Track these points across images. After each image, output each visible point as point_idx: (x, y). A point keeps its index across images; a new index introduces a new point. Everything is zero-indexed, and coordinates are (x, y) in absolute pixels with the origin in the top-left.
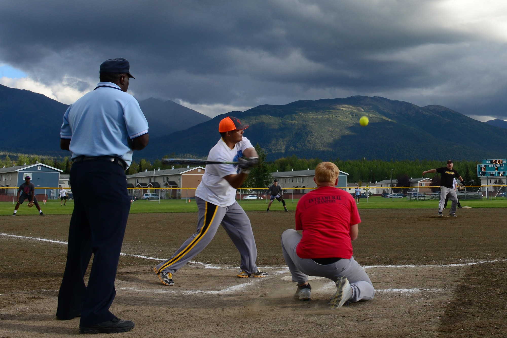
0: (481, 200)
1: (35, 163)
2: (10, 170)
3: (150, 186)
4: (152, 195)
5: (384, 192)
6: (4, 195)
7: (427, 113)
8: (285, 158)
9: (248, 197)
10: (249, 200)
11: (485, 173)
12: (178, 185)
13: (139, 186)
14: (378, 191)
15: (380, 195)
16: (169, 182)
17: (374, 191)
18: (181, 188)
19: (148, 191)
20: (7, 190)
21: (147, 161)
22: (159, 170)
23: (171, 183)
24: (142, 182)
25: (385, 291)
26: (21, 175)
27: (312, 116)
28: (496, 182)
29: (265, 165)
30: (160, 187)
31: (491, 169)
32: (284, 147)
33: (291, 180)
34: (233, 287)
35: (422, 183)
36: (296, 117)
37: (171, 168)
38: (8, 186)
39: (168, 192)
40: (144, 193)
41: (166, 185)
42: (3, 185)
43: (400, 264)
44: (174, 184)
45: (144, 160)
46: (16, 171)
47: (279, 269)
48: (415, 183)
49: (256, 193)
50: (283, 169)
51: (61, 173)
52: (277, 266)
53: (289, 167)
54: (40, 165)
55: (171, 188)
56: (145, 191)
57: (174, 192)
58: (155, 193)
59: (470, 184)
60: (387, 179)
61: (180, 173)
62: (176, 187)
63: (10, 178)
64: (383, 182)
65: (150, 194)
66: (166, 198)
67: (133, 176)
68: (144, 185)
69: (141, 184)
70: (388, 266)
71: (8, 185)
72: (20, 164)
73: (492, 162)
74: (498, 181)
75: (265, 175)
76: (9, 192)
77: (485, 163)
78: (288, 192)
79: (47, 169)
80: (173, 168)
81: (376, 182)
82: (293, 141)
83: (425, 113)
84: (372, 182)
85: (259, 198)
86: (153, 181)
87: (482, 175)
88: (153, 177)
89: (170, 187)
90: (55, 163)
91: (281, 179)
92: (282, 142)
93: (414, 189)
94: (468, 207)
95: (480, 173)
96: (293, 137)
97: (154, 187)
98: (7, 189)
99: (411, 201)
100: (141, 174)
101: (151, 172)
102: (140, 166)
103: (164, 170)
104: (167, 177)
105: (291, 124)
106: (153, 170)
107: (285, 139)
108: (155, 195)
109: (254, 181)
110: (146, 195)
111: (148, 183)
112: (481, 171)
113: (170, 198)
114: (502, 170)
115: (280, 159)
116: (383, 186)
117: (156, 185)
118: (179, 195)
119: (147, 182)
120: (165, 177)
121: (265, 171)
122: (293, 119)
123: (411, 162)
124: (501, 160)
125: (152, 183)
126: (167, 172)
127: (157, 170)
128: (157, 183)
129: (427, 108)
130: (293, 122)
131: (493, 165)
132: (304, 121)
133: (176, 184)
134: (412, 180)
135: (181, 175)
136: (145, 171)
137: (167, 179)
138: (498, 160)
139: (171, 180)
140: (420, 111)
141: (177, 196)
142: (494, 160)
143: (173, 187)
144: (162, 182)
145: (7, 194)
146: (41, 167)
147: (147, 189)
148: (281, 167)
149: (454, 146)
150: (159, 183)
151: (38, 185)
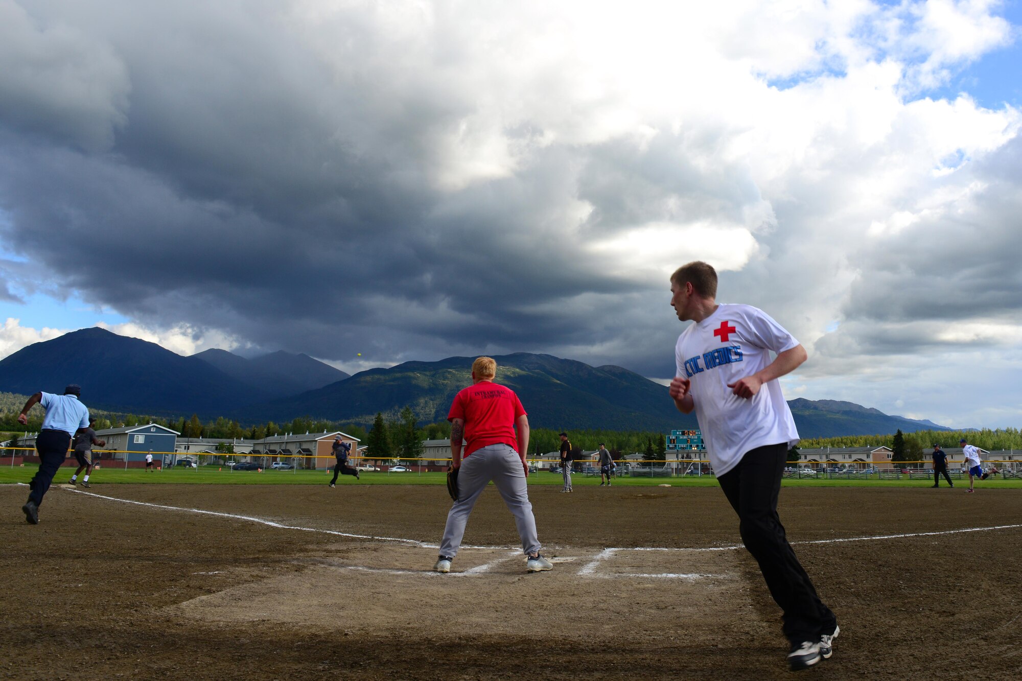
0: (671, 478)
1: (148, 423)
2: (117, 431)
3: (280, 453)
4: (283, 464)
5: (551, 466)
6: (111, 459)
7: (602, 375)
8: (435, 424)
9: (394, 469)
10: (396, 472)
11: (675, 446)
12: (313, 453)
13: (267, 453)
14: (544, 465)
15: (547, 469)
16: (302, 449)
17: (540, 465)
18: (316, 456)
19: (278, 459)
20: (114, 455)
21: (275, 424)
22: (291, 434)
23: (304, 450)
24: (271, 449)
25: (659, 576)
26: (132, 437)
27: (467, 376)
28: (683, 458)
29: (416, 432)
30: (291, 455)
31: (683, 441)
32: (433, 411)
33: (444, 450)
34: (474, 569)
35: (595, 456)
36: (449, 376)
37: (305, 433)
38: (115, 450)
39: (301, 461)
40: (273, 461)
41: (299, 452)
42: (110, 448)
43: (648, 546)
44: (308, 452)
45: (272, 423)
46: (126, 432)
47: (509, 549)
48: (588, 456)
49: (405, 464)
50: (433, 438)
51: (178, 436)
52: (506, 547)
53: (440, 434)
54: (154, 426)
55: (305, 456)
56: (275, 459)
57: (308, 460)
58: (286, 461)
59: (652, 459)
60: (554, 451)
61: (316, 439)
62: (311, 455)
63: (119, 440)
64: (551, 454)
65: (281, 463)
66: (298, 468)
67: (261, 441)
68: (274, 452)
69: (269, 450)
70: (637, 549)
71: (115, 448)
72: (129, 424)
73: (683, 433)
74: (685, 456)
75: (415, 444)
76: (117, 457)
77: (675, 434)
78: (441, 464)
79: (163, 431)
80: (307, 433)
81: (542, 454)
82: (444, 404)
83: (599, 374)
84: (537, 455)
85: (408, 470)
86: (283, 447)
87: (671, 448)
88: (284, 442)
89: (303, 455)
90: (169, 424)
91: (433, 449)
92: (432, 406)
93: (587, 464)
94: (667, 485)
95: (669, 446)
96: (444, 400)
97: (284, 455)
98: (115, 453)
99: (587, 477)
100: (269, 439)
101: (282, 437)
102: (268, 429)
103: (296, 435)
104: (300, 443)
105: (443, 384)
106: (285, 435)
107: (435, 402)
108: (286, 464)
109: (401, 449)
110: (275, 464)
111: (278, 450)
112: (671, 443)
113: (303, 468)
114: (695, 443)
115: (429, 425)
116: (550, 458)
117: (287, 451)
118: (314, 464)
119: (277, 448)
120: (298, 444)
121: (416, 438)
122: (445, 378)
123: (583, 432)
124: (694, 431)
125: (282, 450)
126: (300, 437)
127: (288, 434)
128: (288, 450)
129: (602, 369)
130: (445, 382)
131: (685, 437)
132: (458, 381)
133: (310, 451)
134: (584, 452)
135: (317, 441)
136: (274, 435)
137: (301, 445)
138: (691, 431)
139: (305, 446)
140: (594, 372)
141: (312, 465)
142: (686, 431)
143: (307, 455)
144: (294, 448)
145: (114, 459)
146: (155, 428)
147: (277, 457)
148: (430, 435)
149: (633, 414)
150: (291, 450)
151: (151, 450)
